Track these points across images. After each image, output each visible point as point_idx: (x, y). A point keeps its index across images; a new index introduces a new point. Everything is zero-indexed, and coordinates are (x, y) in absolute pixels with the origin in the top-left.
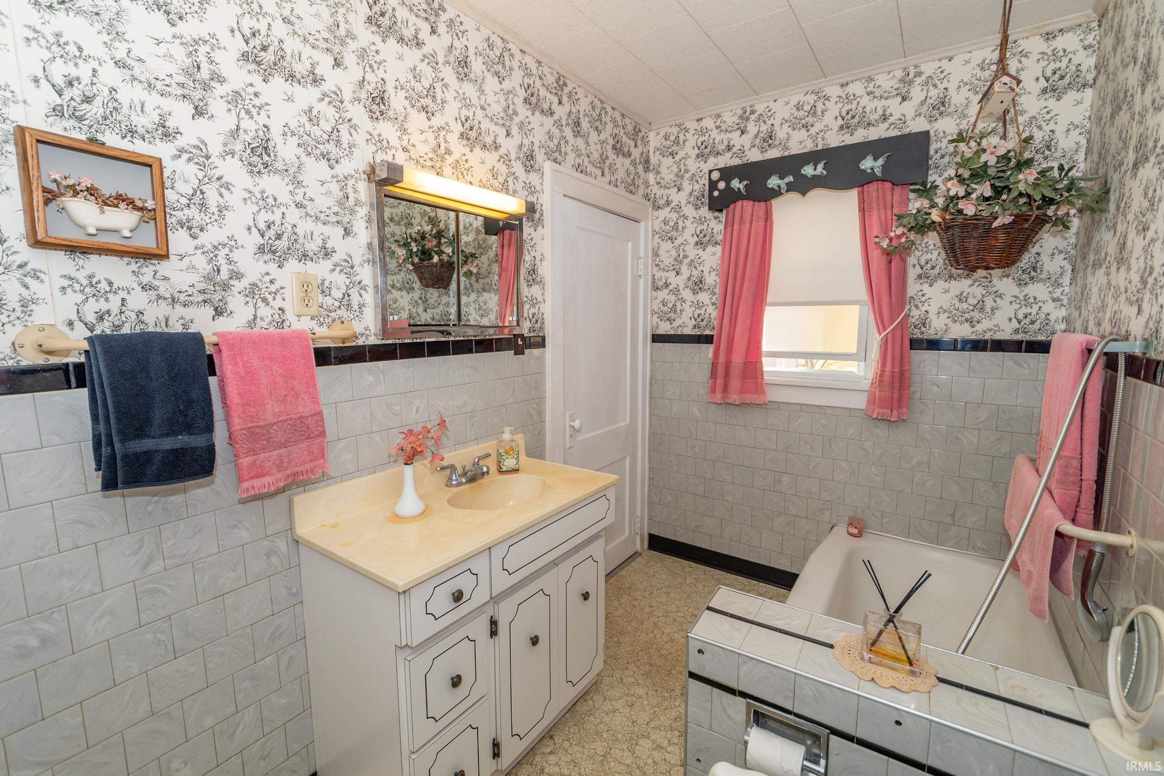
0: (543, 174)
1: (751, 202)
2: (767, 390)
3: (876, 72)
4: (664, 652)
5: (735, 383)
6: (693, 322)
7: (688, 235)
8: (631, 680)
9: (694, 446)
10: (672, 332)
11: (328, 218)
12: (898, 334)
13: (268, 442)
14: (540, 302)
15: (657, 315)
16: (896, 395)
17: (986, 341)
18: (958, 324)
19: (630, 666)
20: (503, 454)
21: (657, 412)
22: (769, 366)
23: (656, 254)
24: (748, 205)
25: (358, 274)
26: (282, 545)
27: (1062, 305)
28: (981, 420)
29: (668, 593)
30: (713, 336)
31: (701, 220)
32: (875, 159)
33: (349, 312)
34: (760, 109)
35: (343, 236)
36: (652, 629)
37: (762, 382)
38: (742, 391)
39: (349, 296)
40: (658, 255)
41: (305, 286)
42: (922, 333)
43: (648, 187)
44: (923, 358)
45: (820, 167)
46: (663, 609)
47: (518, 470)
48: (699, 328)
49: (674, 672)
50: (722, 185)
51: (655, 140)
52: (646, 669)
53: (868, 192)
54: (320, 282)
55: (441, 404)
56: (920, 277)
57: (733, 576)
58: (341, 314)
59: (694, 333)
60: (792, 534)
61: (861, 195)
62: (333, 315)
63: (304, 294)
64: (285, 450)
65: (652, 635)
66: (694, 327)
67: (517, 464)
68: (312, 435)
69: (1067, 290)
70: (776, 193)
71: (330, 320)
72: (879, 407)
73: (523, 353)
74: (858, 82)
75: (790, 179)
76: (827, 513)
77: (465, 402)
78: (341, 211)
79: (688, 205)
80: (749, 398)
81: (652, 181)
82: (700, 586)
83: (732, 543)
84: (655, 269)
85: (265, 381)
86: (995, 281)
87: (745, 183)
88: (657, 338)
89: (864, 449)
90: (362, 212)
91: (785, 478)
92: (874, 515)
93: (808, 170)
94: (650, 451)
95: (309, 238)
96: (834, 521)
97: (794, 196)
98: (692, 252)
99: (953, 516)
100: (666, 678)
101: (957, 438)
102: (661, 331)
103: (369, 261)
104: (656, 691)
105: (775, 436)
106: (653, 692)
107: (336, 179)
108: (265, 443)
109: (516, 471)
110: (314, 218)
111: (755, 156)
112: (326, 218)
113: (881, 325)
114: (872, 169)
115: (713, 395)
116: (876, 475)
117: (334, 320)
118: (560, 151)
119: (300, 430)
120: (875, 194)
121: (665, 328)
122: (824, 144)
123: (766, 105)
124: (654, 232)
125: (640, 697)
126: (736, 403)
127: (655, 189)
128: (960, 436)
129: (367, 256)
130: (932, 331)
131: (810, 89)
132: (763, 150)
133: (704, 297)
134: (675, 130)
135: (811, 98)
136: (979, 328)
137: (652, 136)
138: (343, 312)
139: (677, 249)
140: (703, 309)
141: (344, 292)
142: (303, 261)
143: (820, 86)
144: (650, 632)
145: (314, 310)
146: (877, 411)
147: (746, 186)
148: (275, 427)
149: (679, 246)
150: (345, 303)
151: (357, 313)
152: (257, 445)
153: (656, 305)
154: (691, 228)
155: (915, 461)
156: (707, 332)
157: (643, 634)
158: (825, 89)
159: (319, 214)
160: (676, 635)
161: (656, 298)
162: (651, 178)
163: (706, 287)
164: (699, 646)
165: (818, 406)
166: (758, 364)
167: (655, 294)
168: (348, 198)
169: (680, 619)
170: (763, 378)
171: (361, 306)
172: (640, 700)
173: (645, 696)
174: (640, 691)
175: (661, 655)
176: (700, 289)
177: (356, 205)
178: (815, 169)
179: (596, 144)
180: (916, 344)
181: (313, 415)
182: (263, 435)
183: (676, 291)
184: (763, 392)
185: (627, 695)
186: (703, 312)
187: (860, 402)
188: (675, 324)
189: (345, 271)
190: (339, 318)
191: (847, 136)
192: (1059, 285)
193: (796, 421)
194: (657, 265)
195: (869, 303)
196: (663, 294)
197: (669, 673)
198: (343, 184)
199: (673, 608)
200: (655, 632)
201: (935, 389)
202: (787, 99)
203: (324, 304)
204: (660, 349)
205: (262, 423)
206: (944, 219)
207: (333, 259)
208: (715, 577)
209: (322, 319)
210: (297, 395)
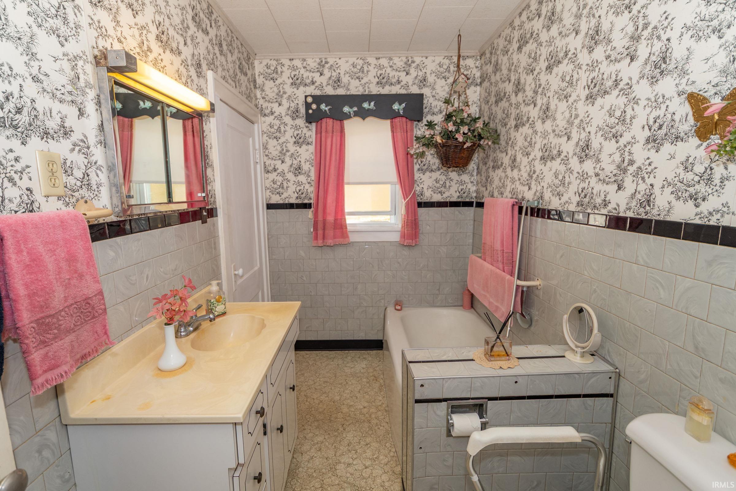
0: (207, 80)
1: (332, 120)
2: (350, 235)
3: (393, 55)
4: (321, 410)
5: (330, 232)
6: (296, 195)
7: (289, 135)
8: (311, 435)
9: (302, 276)
10: (281, 202)
11: (63, 97)
12: (413, 200)
13: (59, 330)
14: (213, 181)
15: (269, 191)
16: (414, 232)
17: (447, 202)
18: (436, 194)
19: (306, 427)
20: (215, 302)
21: (274, 257)
22: (350, 220)
23: (265, 148)
24: (330, 121)
25: (93, 155)
26: (52, 436)
27: (474, 185)
28: (447, 241)
29: (303, 374)
30: (311, 204)
31: (297, 128)
32: (400, 105)
33: (89, 192)
34: (331, 61)
35: (79, 116)
36: (305, 399)
37: (346, 231)
38: (335, 237)
39: (88, 176)
40: (267, 149)
41: (51, 165)
42: (421, 199)
43: (257, 99)
44: (422, 211)
45: (372, 104)
46: (305, 385)
47: (226, 313)
48: (301, 199)
49: (332, 419)
50: (314, 106)
51: (259, 67)
52: (316, 425)
53: (395, 122)
54: (62, 161)
55: (162, 270)
56: (419, 170)
57: (333, 352)
58: (83, 193)
59: (297, 202)
60: (365, 317)
61: (392, 122)
62: (76, 194)
63: (51, 174)
64: (74, 334)
65: (308, 403)
66: (297, 198)
67: (225, 308)
68: (96, 314)
69: (475, 178)
70: (348, 116)
71: (74, 200)
72: (407, 239)
73: (206, 222)
74: (384, 59)
75: (355, 109)
76: (383, 301)
77: (177, 265)
78: (74, 90)
79: (287, 116)
80: (339, 241)
81: (259, 96)
82: (318, 363)
83: (331, 332)
84: (266, 158)
85: (50, 266)
86: (450, 173)
87: (329, 107)
88: (270, 206)
89: (398, 263)
90: (92, 94)
91: (359, 286)
92: (405, 297)
93: (366, 105)
94: (271, 284)
95: (49, 115)
96: (386, 305)
97: (358, 119)
98: (292, 148)
99: (439, 290)
100: (330, 425)
101: (439, 251)
102: (273, 201)
103: (101, 143)
104: (329, 434)
105: (352, 263)
106: (328, 436)
107: (66, 57)
108: (56, 331)
109: (224, 314)
110: (51, 95)
111: (329, 91)
112: (61, 96)
113: (405, 196)
114: (398, 110)
115: (316, 241)
116: (405, 276)
117: (78, 200)
118: (214, 64)
119: (85, 311)
120: (398, 124)
121: (276, 199)
122: (369, 91)
123: (335, 60)
124: (263, 133)
125: (322, 442)
126: (332, 245)
127: (261, 102)
128: (439, 250)
129: (99, 138)
130: (425, 198)
131: (360, 56)
132: (335, 88)
133: (302, 178)
134: (274, 63)
135: (361, 62)
136: (445, 196)
137: (256, 63)
138: (84, 192)
139: (281, 145)
140: (302, 186)
141: (84, 172)
142: (45, 139)
143: (365, 56)
144: (305, 402)
145: (61, 191)
146: (406, 241)
147: (329, 109)
148: (63, 313)
149: (283, 143)
150: (86, 183)
151: (96, 193)
152: (48, 336)
153: (268, 183)
154: (290, 132)
155: (421, 265)
156: (306, 201)
157: (302, 405)
158: (368, 58)
159: (55, 91)
160: (321, 397)
161: (268, 179)
162: (258, 93)
163: (303, 172)
164: (421, 383)
165: (374, 242)
166: (343, 220)
167: (266, 175)
168: (79, 78)
169: (319, 387)
170: (346, 228)
171: (99, 185)
172: (323, 444)
173: (324, 440)
174: (320, 439)
175: (320, 413)
176: (299, 173)
177: (86, 87)
178: (370, 105)
179: (231, 63)
180: (420, 205)
181: (95, 296)
182: (54, 324)
183: (283, 174)
184: (347, 237)
185: (314, 445)
186: (302, 188)
187: (396, 237)
188: (283, 196)
189: (83, 151)
190: (82, 198)
191: (381, 88)
192: (473, 176)
193: (363, 252)
194: (267, 156)
195: (399, 183)
196: (273, 176)
197: (330, 421)
198: (74, 64)
199: (311, 382)
200: (308, 400)
201: (428, 227)
202: (347, 59)
203: (68, 184)
204: (274, 214)
205: (52, 312)
206: (442, 141)
207: (71, 138)
208: (324, 355)
209: (67, 199)
210: (81, 276)
